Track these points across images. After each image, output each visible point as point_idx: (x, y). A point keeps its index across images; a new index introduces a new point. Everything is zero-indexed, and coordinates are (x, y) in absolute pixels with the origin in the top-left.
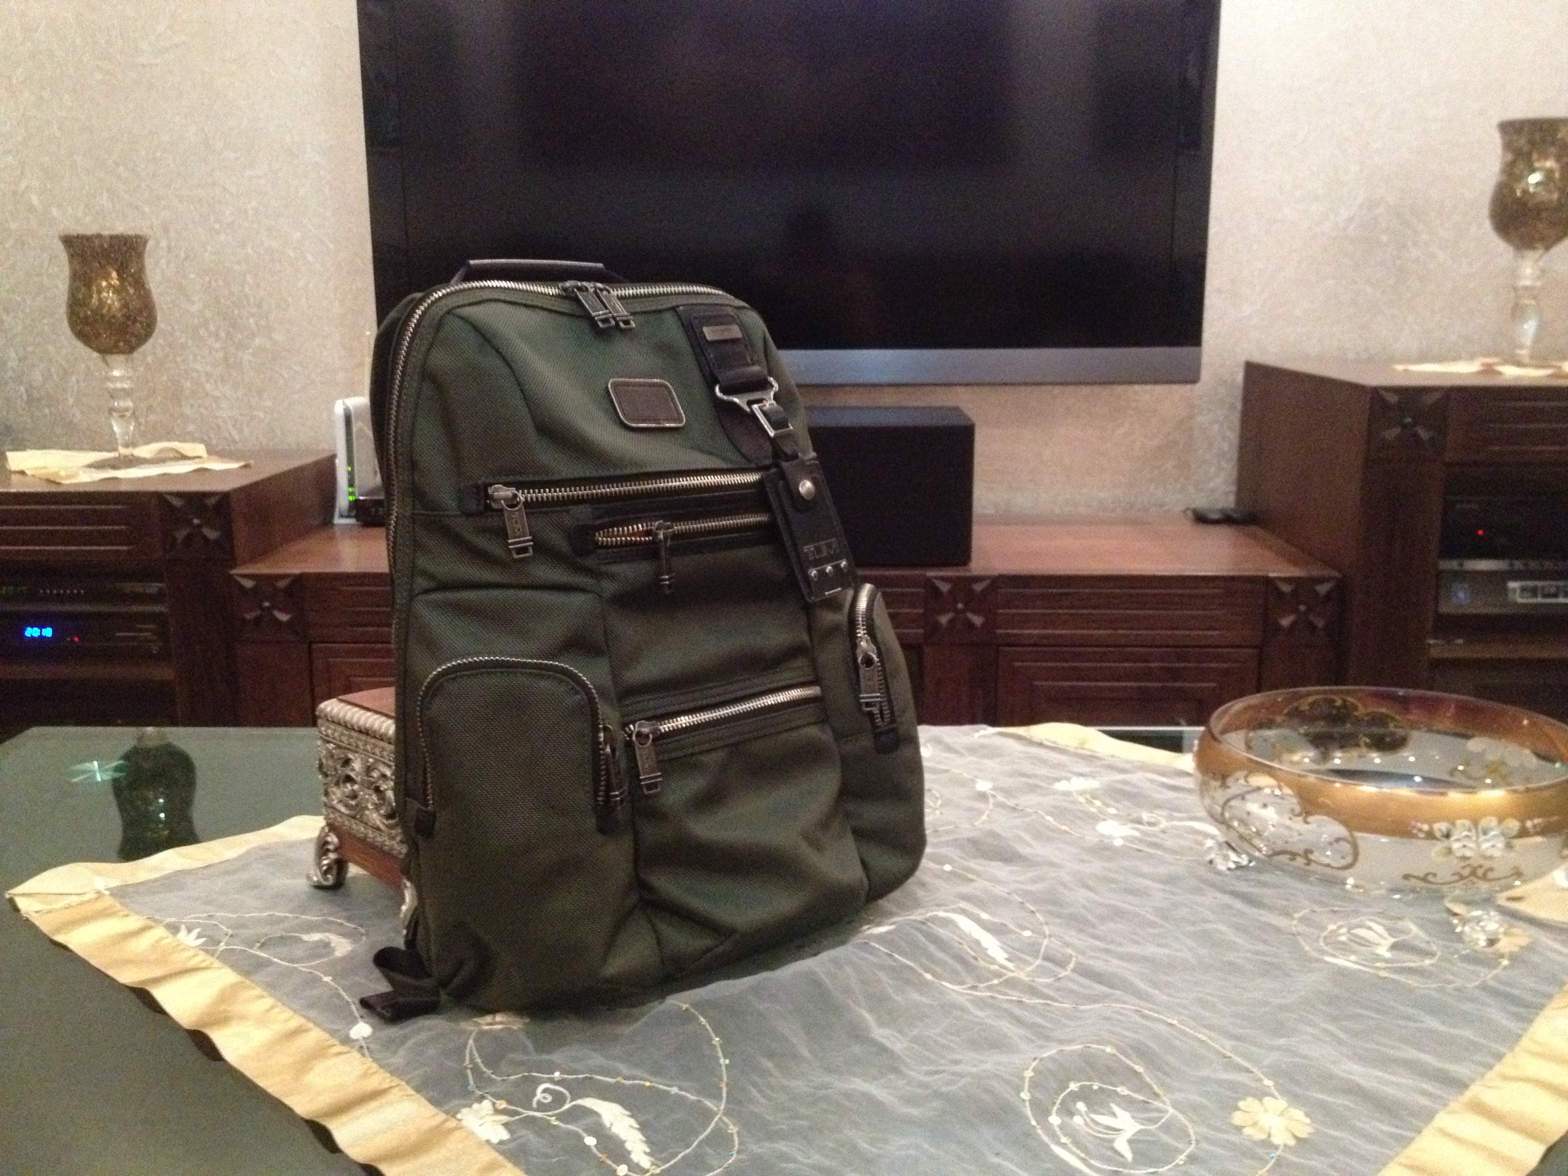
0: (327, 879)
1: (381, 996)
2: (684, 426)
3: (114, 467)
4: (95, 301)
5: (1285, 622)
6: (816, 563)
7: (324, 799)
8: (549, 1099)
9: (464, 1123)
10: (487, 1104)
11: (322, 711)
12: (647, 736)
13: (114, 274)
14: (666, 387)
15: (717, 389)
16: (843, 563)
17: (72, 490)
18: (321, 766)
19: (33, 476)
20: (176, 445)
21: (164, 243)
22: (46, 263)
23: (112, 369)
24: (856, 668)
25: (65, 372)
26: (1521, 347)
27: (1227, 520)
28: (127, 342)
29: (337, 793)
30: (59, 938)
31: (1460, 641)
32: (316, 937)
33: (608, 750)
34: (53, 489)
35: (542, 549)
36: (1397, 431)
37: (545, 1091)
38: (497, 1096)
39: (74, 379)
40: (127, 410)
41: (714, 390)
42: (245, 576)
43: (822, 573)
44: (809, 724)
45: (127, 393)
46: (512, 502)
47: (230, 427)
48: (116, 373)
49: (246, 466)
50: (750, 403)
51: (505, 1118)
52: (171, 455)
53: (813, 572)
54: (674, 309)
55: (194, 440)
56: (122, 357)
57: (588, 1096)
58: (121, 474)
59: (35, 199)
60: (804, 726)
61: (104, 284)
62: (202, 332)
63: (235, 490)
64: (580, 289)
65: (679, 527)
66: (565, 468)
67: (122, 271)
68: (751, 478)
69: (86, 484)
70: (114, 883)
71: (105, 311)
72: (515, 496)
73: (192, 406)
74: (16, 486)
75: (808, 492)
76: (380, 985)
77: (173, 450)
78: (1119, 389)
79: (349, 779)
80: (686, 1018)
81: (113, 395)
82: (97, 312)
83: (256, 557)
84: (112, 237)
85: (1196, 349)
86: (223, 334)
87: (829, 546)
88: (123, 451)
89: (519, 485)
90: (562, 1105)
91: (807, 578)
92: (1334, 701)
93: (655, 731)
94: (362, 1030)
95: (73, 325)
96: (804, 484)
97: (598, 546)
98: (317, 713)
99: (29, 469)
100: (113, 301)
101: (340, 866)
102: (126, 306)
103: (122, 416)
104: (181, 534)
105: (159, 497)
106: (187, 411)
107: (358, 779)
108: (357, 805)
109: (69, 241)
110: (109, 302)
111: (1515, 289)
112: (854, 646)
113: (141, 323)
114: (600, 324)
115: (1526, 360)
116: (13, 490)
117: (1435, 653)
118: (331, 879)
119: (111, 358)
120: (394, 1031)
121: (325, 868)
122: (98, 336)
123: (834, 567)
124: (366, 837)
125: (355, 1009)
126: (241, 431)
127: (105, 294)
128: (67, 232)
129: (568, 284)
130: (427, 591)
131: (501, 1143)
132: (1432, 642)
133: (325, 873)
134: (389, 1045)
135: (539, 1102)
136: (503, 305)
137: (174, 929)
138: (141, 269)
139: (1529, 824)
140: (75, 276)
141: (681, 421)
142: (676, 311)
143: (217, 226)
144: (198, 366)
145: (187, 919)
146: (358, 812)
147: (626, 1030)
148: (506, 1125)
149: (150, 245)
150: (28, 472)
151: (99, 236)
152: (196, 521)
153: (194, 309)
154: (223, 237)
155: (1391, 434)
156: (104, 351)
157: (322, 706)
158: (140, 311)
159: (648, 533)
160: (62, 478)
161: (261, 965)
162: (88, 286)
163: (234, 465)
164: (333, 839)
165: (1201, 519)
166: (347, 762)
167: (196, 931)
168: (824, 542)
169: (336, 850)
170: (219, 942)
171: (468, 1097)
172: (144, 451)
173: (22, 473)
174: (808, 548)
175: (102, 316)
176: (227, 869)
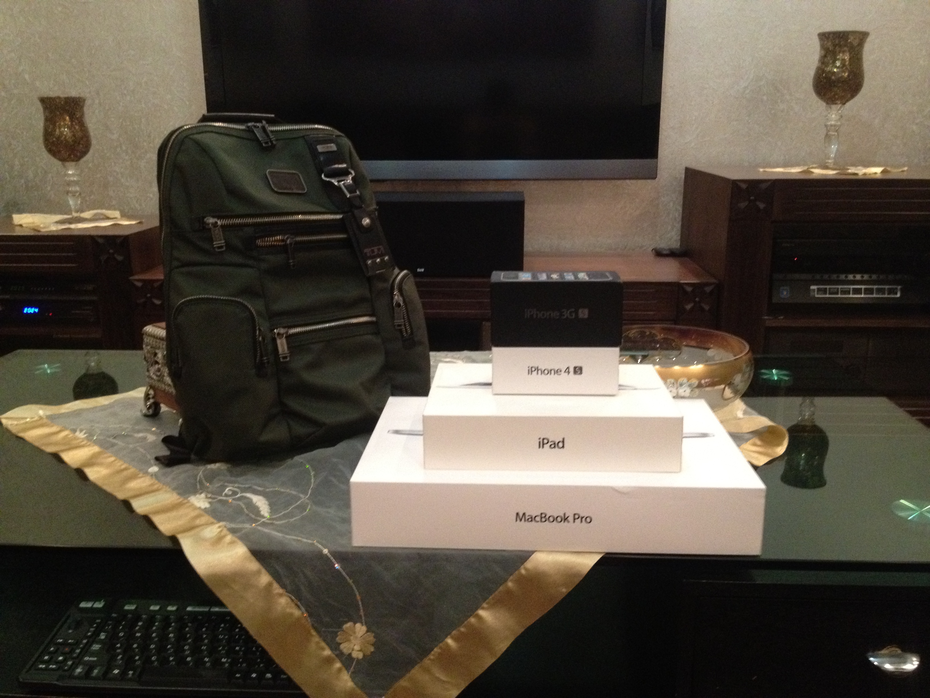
0: (149, 412)
1: (164, 457)
2: (306, 192)
3: (70, 223)
4: (57, 132)
5: (689, 307)
6: (371, 258)
7: (147, 374)
8: (230, 493)
9: (191, 501)
10: (203, 495)
11: (145, 330)
12: (283, 335)
13: (67, 118)
14: (297, 174)
15: (323, 176)
16: (386, 258)
17: (46, 234)
18: (145, 358)
19: (27, 227)
20: (104, 211)
21: (97, 101)
22: (34, 112)
23: (68, 170)
24: (393, 308)
25: (46, 172)
26: (829, 159)
27: (672, 254)
28: (76, 156)
29: (153, 369)
30: (21, 435)
31: (782, 317)
32: (141, 435)
33: (260, 339)
34: (37, 234)
35: (230, 247)
36: (746, 203)
37: (229, 490)
38: (208, 492)
39: (50, 175)
40: (76, 192)
41: (321, 176)
42: (138, 280)
43: (374, 263)
44: (367, 334)
45: (76, 183)
46: (215, 225)
47: (135, 202)
48: (70, 172)
49: (140, 223)
50: (339, 182)
51: (210, 500)
52: (101, 217)
53: (369, 262)
54: (303, 137)
55: (115, 209)
56: (73, 163)
57: (248, 492)
58: (73, 226)
59: (27, 76)
60: (364, 334)
61: (62, 123)
62: (118, 150)
63: (131, 235)
64: (255, 127)
65: (299, 239)
66: (240, 209)
67: (72, 117)
68: (339, 217)
69: (54, 231)
70: (49, 413)
71: (62, 138)
72: (216, 223)
73: (114, 191)
74: (18, 232)
75: (367, 224)
76: (164, 452)
77: (102, 214)
78: (619, 182)
79: (157, 363)
80: (302, 464)
81: (69, 184)
82: (58, 138)
83: (144, 271)
84: (65, 98)
85: (656, 160)
86: (130, 152)
87: (379, 249)
88: (75, 215)
89: (219, 217)
90: (236, 495)
91: (366, 265)
92: (645, 333)
93: (287, 332)
94: (154, 469)
95: (46, 146)
96: (365, 220)
97: (258, 247)
98: (142, 332)
99: (25, 224)
100: (67, 133)
101: (156, 406)
102: (74, 136)
103: (74, 196)
104: (103, 258)
105: (92, 238)
106: (111, 193)
107: (160, 362)
108: (160, 375)
109: (43, 100)
110: (65, 133)
111: (826, 126)
112: (392, 299)
113: (82, 144)
114: (264, 145)
115: (831, 166)
116: (15, 234)
117: (768, 324)
118: (151, 411)
119: (67, 164)
120: (169, 470)
121: (148, 406)
122: (59, 152)
123: (381, 260)
124: (165, 390)
125: (153, 461)
126: (140, 205)
127: (62, 129)
128: (42, 96)
129: (250, 124)
130: (177, 267)
131: (206, 508)
132: (766, 317)
133: (149, 409)
134: (164, 474)
135: (225, 494)
136: (213, 134)
137: (74, 431)
138: (83, 115)
139: (703, 382)
140: (47, 120)
141: (304, 189)
142: (304, 138)
143: (125, 92)
144: (117, 169)
145: (82, 427)
146: (161, 378)
147: (276, 470)
148: (210, 503)
149: (88, 102)
150: (24, 225)
151: (59, 98)
152: (111, 251)
153: (115, 137)
154: (128, 98)
155: (743, 205)
156: (63, 160)
157: (145, 328)
158: (82, 138)
159: (283, 241)
160: (41, 228)
161: (113, 445)
162: (54, 124)
163: (134, 222)
164: (152, 392)
165: (659, 254)
166: (155, 354)
167: (84, 431)
168: (376, 248)
169: (153, 398)
170: (94, 436)
171: (195, 491)
172: (87, 215)
173: (21, 225)
174: (367, 251)
175: (62, 142)
176: (104, 408)
